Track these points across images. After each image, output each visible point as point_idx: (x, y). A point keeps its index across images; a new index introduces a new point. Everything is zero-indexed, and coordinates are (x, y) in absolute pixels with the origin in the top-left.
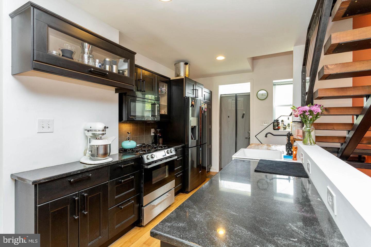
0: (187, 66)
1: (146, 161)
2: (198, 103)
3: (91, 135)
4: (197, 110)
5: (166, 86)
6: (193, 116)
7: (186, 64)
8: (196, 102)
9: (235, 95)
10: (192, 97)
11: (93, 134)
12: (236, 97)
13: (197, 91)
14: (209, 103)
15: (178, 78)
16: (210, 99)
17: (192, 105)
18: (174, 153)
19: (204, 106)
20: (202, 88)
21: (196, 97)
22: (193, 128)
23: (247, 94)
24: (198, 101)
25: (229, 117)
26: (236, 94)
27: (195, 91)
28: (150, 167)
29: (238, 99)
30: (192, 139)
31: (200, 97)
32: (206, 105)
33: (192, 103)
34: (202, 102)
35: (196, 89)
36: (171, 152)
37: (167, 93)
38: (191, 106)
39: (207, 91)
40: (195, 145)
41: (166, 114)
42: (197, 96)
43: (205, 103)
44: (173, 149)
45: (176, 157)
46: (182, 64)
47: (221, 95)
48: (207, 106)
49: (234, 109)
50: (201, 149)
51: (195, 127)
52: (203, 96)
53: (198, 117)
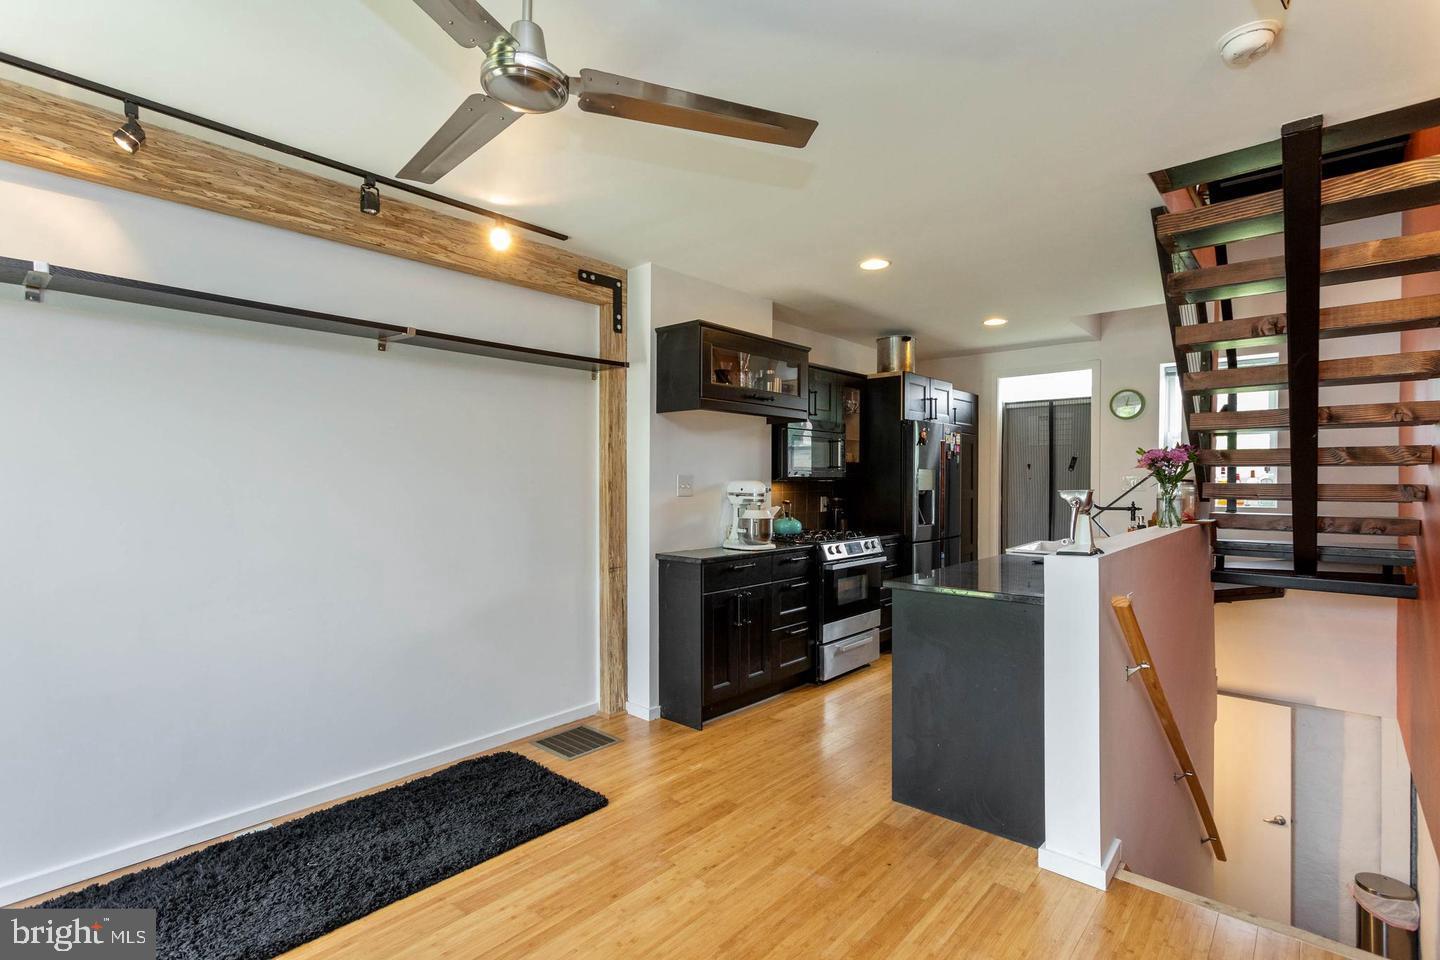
0: (908, 343)
1: (830, 557)
2: (935, 432)
3: (741, 503)
4: (934, 451)
5: (855, 393)
6: (923, 466)
7: (906, 339)
8: (931, 432)
9: (1047, 404)
10: (921, 419)
11: (745, 500)
12: (1052, 408)
13: (933, 401)
14: (970, 429)
15: (886, 375)
16: (974, 418)
17: (922, 440)
18: (879, 549)
19: (954, 441)
20: (948, 393)
21: (931, 418)
22: (924, 497)
23: (1085, 401)
24: (936, 428)
25: (1029, 466)
26: (1051, 402)
27: (928, 402)
28: (835, 567)
29: (1058, 415)
30: (920, 522)
31: (942, 418)
32: (958, 437)
33: (920, 434)
34: (947, 431)
35: (931, 399)
36: (874, 547)
37: (858, 411)
38: (919, 442)
39: (965, 396)
40: (929, 538)
41: (858, 461)
42: (934, 417)
43: (956, 431)
44: (876, 540)
45: (884, 559)
46: (895, 340)
47: (1006, 404)
48: (962, 438)
49: (1047, 443)
50: (943, 556)
51: (928, 493)
52: (951, 411)
53: (937, 470)
